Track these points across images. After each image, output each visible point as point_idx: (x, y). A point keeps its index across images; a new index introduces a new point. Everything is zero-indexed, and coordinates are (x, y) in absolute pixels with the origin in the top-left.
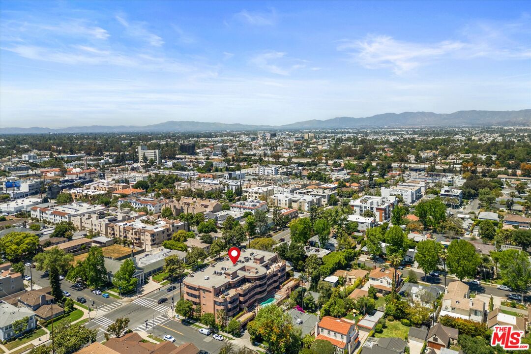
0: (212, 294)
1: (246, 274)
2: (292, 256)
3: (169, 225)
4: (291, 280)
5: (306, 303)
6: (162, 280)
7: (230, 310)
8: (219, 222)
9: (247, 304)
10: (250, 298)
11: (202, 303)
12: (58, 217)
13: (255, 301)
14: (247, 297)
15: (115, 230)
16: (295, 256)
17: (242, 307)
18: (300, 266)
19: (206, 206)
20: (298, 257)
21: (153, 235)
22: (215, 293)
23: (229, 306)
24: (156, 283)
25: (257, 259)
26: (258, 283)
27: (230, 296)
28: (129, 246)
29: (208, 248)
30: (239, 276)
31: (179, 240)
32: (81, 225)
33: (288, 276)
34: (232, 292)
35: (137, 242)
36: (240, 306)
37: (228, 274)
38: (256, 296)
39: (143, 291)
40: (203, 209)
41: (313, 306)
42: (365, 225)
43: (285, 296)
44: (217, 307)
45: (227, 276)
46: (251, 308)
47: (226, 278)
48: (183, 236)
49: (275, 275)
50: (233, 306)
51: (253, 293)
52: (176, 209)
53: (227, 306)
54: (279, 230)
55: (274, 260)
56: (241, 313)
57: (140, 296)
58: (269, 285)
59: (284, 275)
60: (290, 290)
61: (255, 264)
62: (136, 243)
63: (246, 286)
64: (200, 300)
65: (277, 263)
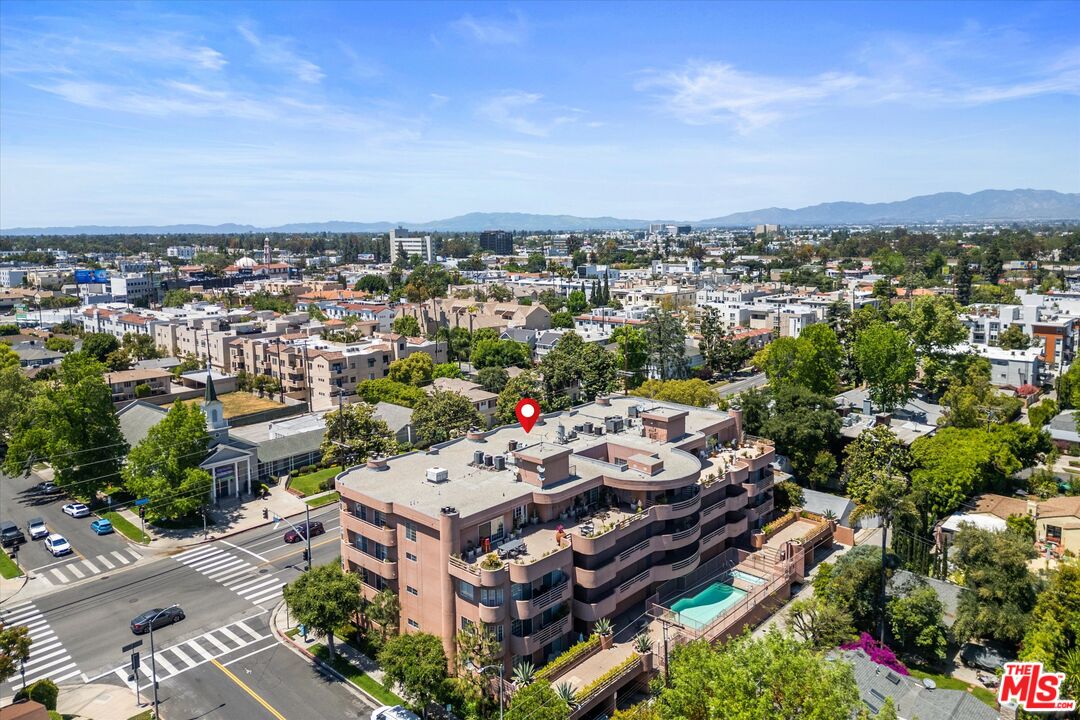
0: (441, 547)
1: (610, 473)
2: (791, 431)
3: (389, 344)
4: (795, 519)
5: (901, 623)
6: (317, 488)
7: (525, 628)
8: (539, 351)
9: (610, 604)
10: (623, 578)
11: (403, 582)
12: (131, 327)
13: (649, 591)
14: (610, 572)
15: (245, 356)
16: (804, 431)
17: (588, 618)
18: (820, 470)
19: (508, 316)
20: (813, 438)
21: (337, 365)
22: (453, 539)
23: (522, 609)
24: (294, 498)
25: (655, 423)
26: (662, 512)
27: (527, 560)
28: (271, 396)
29: (491, 403)
30: (576, 478)
31: (406, 379)
32: (175, 345)
33: (782, 501)
34: (541, 545)
35: (296, 386)
36: (575, 610)
37: (527, 465)
38: (652, 571)
39: (235, 520)
40: (499, 321)
41: (942, 641)
42: (1013, 368)
43: (781, 582)
44: (465, 609)
45: (526, 474)
46: (629, 621)
47: (519, 479)
48: (421, 368)
49: (733, 491)
50: (539, 610)
51: (637, 555)
52: (429, 320)
53: (511, 610)
54: (719, 379)
55: (723, 437)
56: (580, 647)
57: (217, 535)
58: (707, 530)
59: (766, 496)
60: (800, 556)
61: (647, 440)
62: (292, 389)
63: (607, 522)
64: (395, 569)
65: (735, 448)
